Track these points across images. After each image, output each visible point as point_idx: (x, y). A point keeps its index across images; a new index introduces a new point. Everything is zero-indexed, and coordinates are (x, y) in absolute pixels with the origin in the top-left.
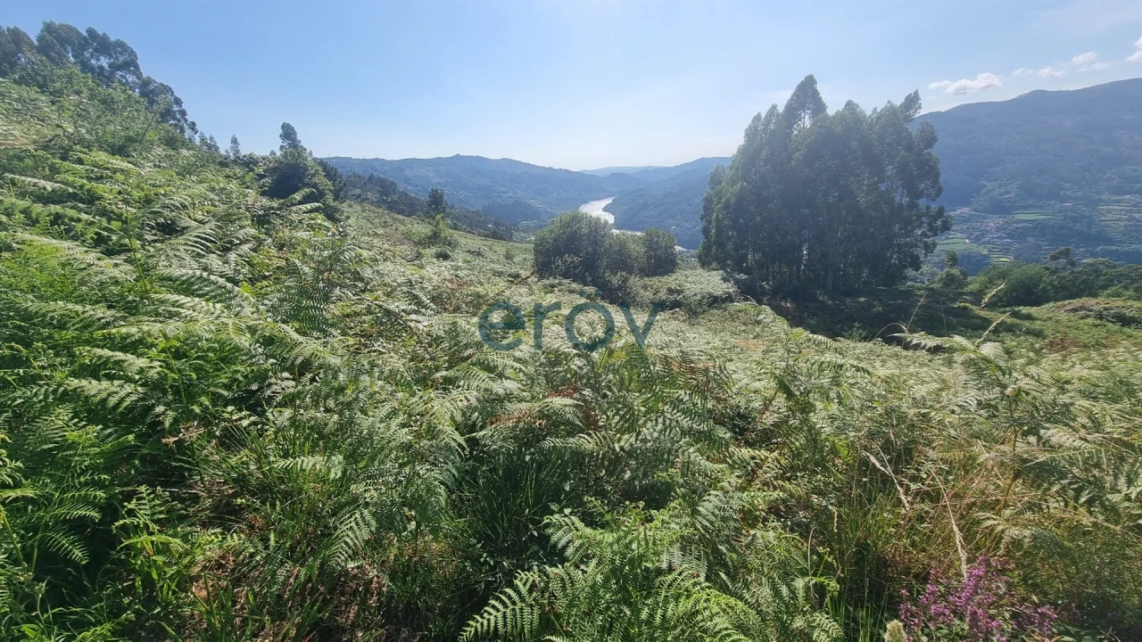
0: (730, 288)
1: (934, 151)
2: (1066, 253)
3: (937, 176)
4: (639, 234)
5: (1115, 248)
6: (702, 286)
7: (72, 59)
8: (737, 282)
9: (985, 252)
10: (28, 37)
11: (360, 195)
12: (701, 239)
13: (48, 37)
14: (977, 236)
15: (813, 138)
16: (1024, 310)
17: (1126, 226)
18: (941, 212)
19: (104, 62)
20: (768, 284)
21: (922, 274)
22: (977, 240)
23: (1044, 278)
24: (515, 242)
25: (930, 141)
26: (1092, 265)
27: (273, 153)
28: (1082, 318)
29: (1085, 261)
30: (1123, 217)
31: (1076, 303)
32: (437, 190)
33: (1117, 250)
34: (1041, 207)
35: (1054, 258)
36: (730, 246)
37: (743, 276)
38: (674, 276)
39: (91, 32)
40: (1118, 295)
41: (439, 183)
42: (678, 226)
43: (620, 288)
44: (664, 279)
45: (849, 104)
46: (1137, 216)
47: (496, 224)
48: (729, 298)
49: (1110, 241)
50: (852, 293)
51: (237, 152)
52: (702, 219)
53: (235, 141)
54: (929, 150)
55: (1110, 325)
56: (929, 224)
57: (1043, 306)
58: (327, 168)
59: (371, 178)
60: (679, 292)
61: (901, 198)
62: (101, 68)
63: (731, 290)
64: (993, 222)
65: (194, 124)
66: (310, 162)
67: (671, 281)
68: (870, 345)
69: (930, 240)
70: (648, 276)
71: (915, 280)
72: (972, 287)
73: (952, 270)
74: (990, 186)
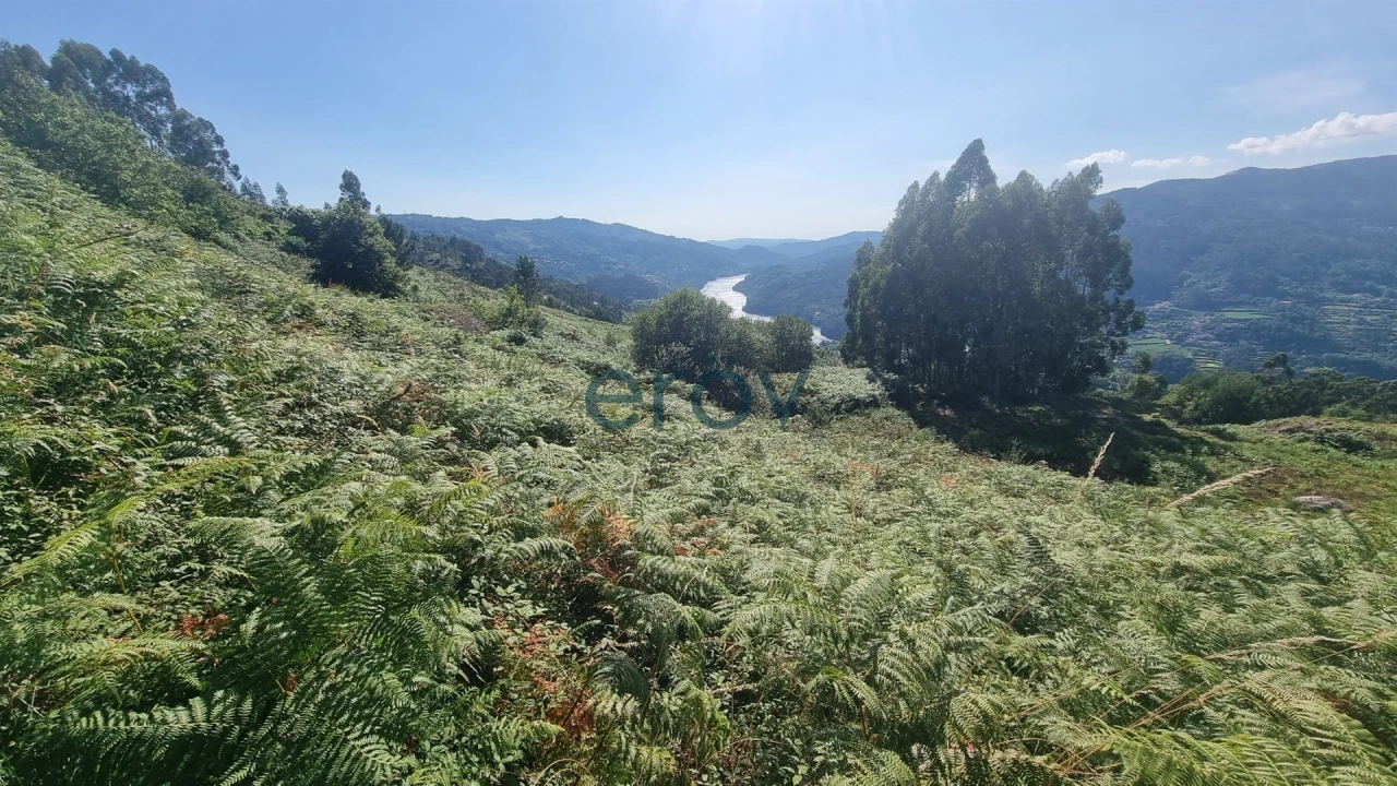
0: (876, 389)
1: (1123, 235)
2: (1283, 361)
3: (1128, 263)
5: (1343, 356)
6: (841, 387)
7: (92, 85)
8: (885, 382)
9: (1190, 356)
10: (39, 57)
11: (438, 261)
12: (846, 330)
13: (65, 59)
14: (1180, 336)
15: (977, 213)
16: (1230, 428)
17: (1355, 330)
18: (1131, 304)
19: (131, 90)
20: (922, 386)
21: (1114, 379)
22: (1179, 341)
23: (1257, 391)
24: (624, 324)
25: (1117, 221)
26: (1315, 375)
27: (328, 206)
28: (1300, 441)
29: (1308, 370)
30: (1352, 320)
31: (1293, 422)
32: (526, 258)
33: (1345, 359)
34: (1255, 304)
35: (1269, 366)
36: (879, 338)
37: (893, 376)
39: (115, 53)
40: (1344, 414)
41: (535, 250)
42: (822, 311)
44: (795, 376)
45: (1023, 176)
46: (1369, 319)
48: (874, 403)
49: (1338, 348)
50: (1024, 400)
51: (284, 202)
52: (845, 305)
53: (280, 190)
54: (1115, 233)
55: (1332, 450)
56: (1117, 321)
57: (1253, 425)
58: (391, 227)
59: (453, 241)
60: (813, 393)
62: (127, 98)
63: (877, 393)
64: (1198, 320)
65: (236, 167)
66: (371, 219)
69: (1117, 340)
70: (777, 372)
71: (1105, 386)
72: (1170, 398)
73: (1146, 377)
74: (1194, 277)
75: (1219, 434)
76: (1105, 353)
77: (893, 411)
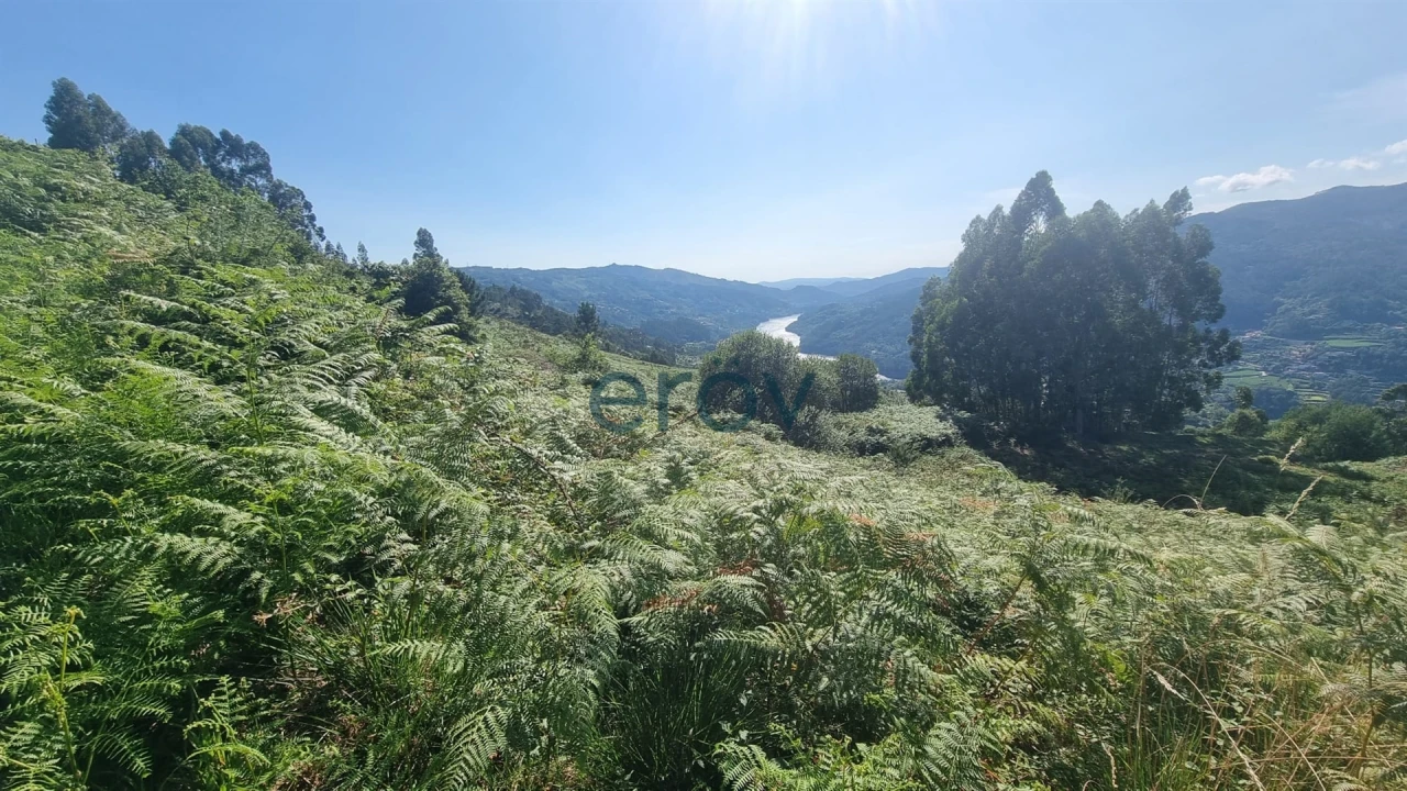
0: (948, 429)
1: (1212, 260)
3: (1218, 291)
4: (831, 359)
6: (911, 426)
7: (203, 163)
8: (957, 421)
9: (1290, 388)
10: (160, 141)
11: (499, 310)
12: (911, 367)
13: (183, 141)
14: (1277, 367)
15: (1050, 244)
16: (1354, 466)
18: (1224, 335)
19: (236, 165)
20: (997, 424)
21: (1204, 415)
22: (1276, 372)
23: (1377, 425)
24: (678, 366)
25: (1205, 248)
27: (405, 262)
32: (588, 305)
34: (1362, 331)
35: (1388, 398)
36: (947, 376)
37: (965, 414)
38: (875, 413)
39: (225, 134)
41: (590, 296)
42: (880, 349)
43: (807, 426)
44: (863, 416)
45: (1099, 205)
47: (657, 345)
48: (947, 442)
50: (1110, 438)
51: (365, 259)
52: (910, 342)
53: (362, 249)
54: (1204, 259)
56: (1210, 351)
57: (1378, 462)
58: (465, 279)
59: (513, 290)
60: (882, 433)
61: (1169, 319)
62: (232, 171)
63: (950, 432)
64: (1297, 349)
65: (321, 229)
66: (446, 274)
67: (872, 418)
68: (1140, 508)
69: (1212, 372)
70: (844, 411)
72: (1275, 435)
73: (1246, 411)
74: (1288, 303)
75: (1344, 473)
76: (1199, 386)
77: (967, 450)
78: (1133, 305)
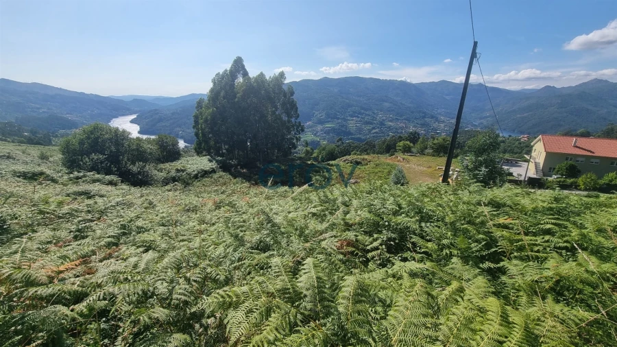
0: (214, 165)
1: (295, 97)
2: (341, 139)
3: (297, 108)
5: (354, 136)
6: (197, 166)
8: (217, 161)
9: (318, 140)
12: (195, 139)
15: (244, 87)
16: (331, 162)
17: (355, 129)
18: (300, 123)
20: (233, 161)
22: (315, 135)
23: (336, 150)
25: (292, 93)
26: (348, 143)
28: (347, 164)
30: (354, 126)
31: (345, 158)
34: (332, 122)
35: (338, 141)
37: (220, 158)
38: (180, 162)
40: (355, 154)
42: (183, 131)
44: (173, 164)
45: (262, 74)
46: (357, 125)
48: (213, 171)
49: (352, 134)
50: (271, 162)
52: (194, 127)
54: (292, 97)
56: (297, 129)
60: (183, 171)
61: (285, 118)
63: (214, 167)
64: (319, 127)
67: (178, 164)
69: (298, 136)
70: (163, 163)
71: (296, 153)
72: (315, 155)
73: (308, 149)
74: (317, 113)
75: (328, 164)
76: (295, 141)
77: (222, 173)
78: (274, 113)
